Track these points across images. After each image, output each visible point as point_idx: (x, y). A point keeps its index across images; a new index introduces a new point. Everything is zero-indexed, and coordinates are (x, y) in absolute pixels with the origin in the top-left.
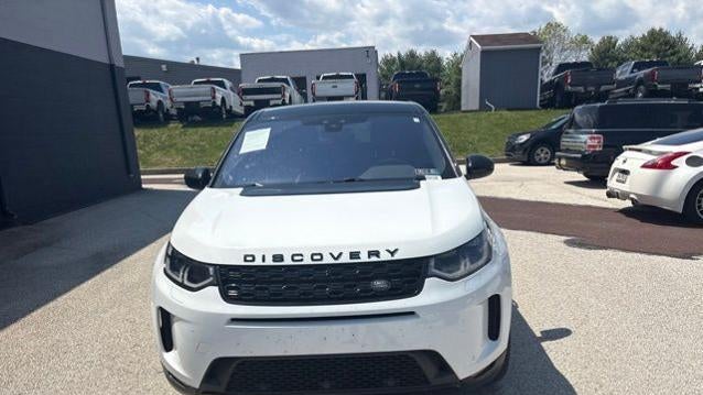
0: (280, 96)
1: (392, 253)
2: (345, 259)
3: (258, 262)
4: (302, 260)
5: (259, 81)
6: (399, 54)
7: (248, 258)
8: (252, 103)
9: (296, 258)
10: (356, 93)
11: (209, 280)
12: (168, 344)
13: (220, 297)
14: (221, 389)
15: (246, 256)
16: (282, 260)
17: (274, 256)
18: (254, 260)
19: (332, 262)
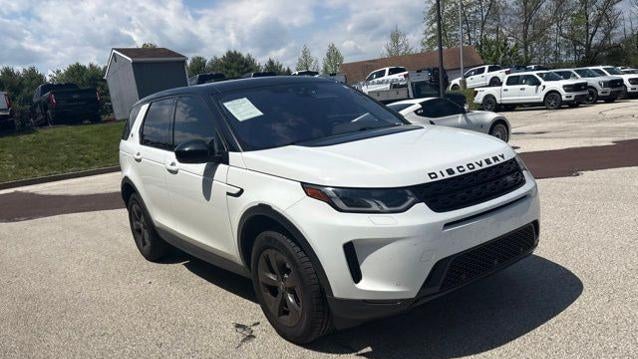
1: (502, 156)
3: (441, 178)
4: (464, 170)
7: (432, 176)
9: (458, 168)
10: (9, 106)
11: (411, 200)
12: (357, 276)
13: (430, 210)
14: (437, 289)
15: (430, 175)
16: (453, 173)
17: (447, 171)
18: (436, 177)
19: (480, 168)
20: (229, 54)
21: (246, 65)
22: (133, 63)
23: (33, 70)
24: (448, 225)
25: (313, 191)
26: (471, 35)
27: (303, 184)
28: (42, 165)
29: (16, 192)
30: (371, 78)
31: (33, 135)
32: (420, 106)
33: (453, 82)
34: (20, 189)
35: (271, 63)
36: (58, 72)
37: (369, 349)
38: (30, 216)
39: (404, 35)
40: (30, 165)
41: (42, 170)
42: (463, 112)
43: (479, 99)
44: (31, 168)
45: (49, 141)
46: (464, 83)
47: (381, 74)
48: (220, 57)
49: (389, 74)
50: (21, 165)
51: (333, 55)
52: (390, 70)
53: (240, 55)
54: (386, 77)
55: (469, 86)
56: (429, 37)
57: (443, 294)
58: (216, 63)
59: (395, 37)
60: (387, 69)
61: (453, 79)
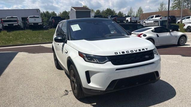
0: (17, 23)
1: (147, 49)
2: (138, 51)
3: (119, 54)
4: (129, 52)
5: (7, 18)
6: (43, 12)
7: (116, 53)
8: (7, 25)
9: (127, 52)
10: (42, 22)
11: (107, 60)
12: (89, 81)
13: (112, 64)
14: (112, 89)
15: (115, 53)
16: (124, 53)
17: (122, 52)
18: (117, 54)
19: (136, 52)
20: (108, 9)
21: (112, 13)
22: (76, 11)
23: (54, 12)
24: (117, 69)
25: (81, 54)
26: (189, 5)
27: (79, 52)
28: (48, 39)
29: (40, 46)
30: (149, 18)
31: (47, 31)
32: (154, 29)
33: (178, 21)
34: (41, 45)
35: (120, 12)
36: (60, 13)
37: (95, 104)
38: (38, 52)
39: (165, 4)
40: (46, 39)
41: (48, 40)
42: (170, 32)
43: (185, 27)
44: (45, 39)
45: (51, 32)
46: (181, 21)
47: (153, 17)
48: (105, 10)
49: (155, 17)
50: (43, 39)
51: (140, 10)
52: (156, 16)
53: (111, 10)
54: (154, 18)
55: (183, 22)
56: (173, 5)
57: (115, 91)
58: (103, 12)
59: (162, 5)
60: (155, 16)
61: (179, 20)
